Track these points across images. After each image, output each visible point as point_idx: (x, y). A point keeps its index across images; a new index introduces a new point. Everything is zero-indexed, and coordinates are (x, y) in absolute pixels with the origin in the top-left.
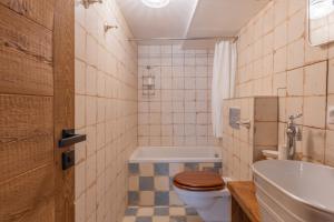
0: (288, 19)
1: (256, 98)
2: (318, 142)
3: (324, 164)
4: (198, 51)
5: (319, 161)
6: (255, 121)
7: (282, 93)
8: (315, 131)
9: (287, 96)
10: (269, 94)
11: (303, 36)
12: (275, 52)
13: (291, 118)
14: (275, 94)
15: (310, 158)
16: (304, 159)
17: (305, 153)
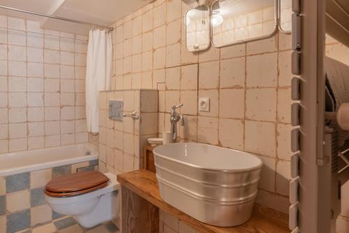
0: (166, 24)
1: (141, 91)
2: (192, 126)
3: (197, 142)
4: (63, 34)
5: (193, 141)
6: (141, 112)
7: (161, 87)
8: (190, 118)
9: (167, 89)
10: (150, 88)
11: (180, 41)
12: (154, 50)
13: (174, 108)
14: (155, 88)
15: (186, 140)
16: (182, 141)
17: (182, 136)
